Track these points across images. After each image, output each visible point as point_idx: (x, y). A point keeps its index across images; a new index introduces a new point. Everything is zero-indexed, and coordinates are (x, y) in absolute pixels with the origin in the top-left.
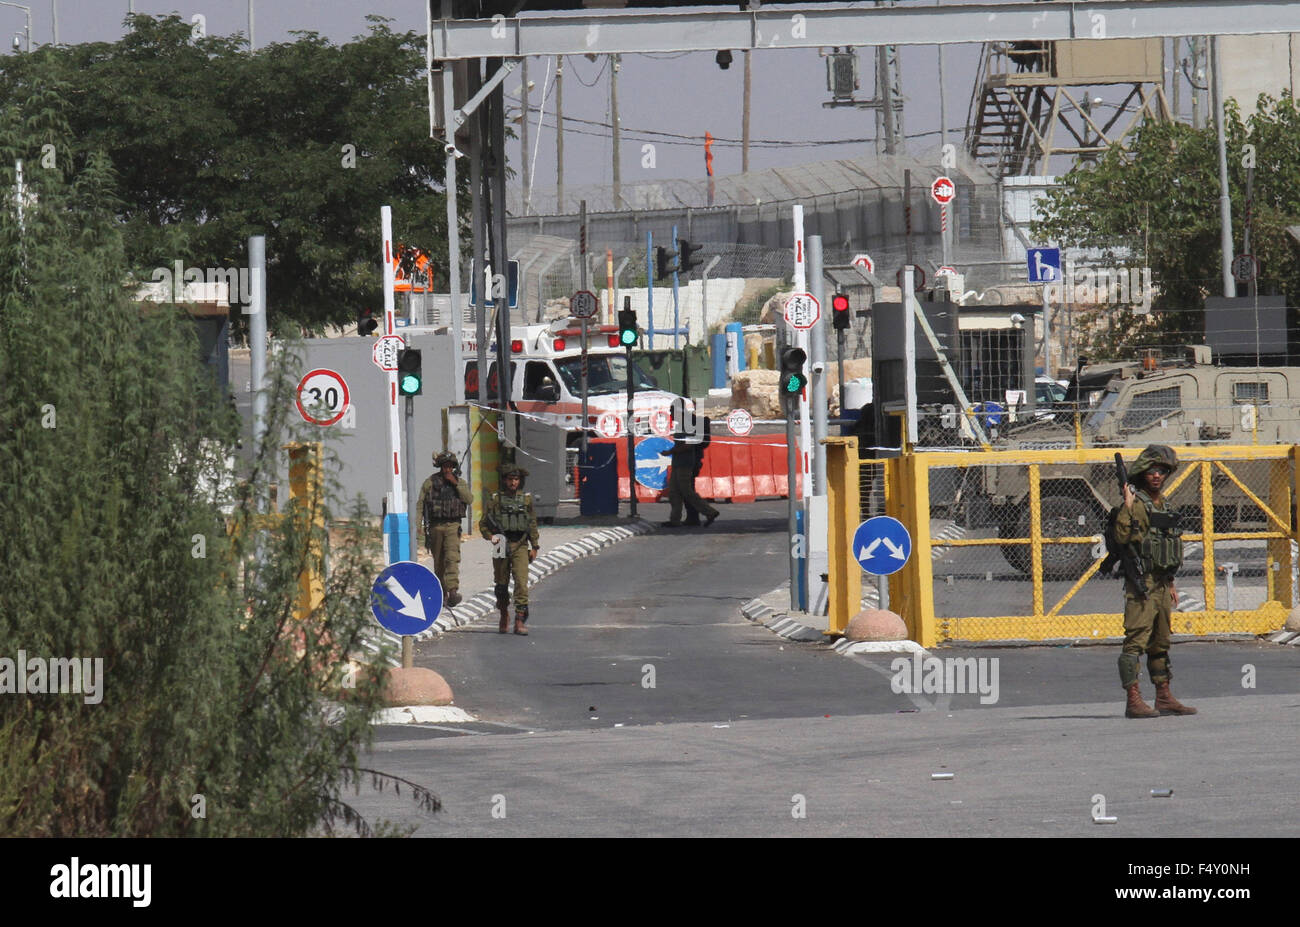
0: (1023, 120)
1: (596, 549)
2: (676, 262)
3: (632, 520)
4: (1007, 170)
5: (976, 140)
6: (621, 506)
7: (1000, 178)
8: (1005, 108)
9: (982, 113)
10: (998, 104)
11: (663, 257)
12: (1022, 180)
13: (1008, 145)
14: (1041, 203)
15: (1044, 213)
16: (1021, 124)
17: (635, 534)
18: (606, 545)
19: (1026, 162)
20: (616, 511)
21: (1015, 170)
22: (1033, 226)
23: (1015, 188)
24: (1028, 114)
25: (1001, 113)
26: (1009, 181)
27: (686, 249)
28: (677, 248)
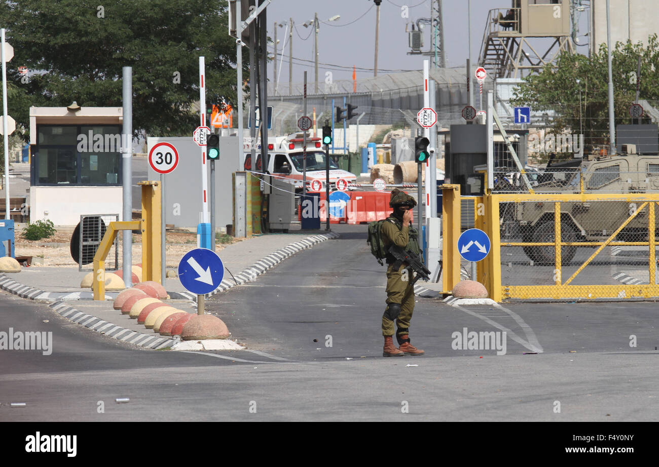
0: (505, 52)
1: (310, 245)
2: (345, 114)
3: (328, 231)
4: (497, 76)
5: (484, 61)
6: (321, 225)
7: (495, 79)
8: (497, 47)
9: (487, 49)
10: (494, 45)
11: (339, 111)
12: (504, 80)
13: (498, 64)
14: (515, 90)
15: (516, 94)
16: (504, 55)
17: (329, 239)
18: (315, 244)
19: (507, 72)
20: (319, 227)
21: (501, 76)
22: (511, 101)
23: (501, 84)
24: (508, 50)
25: (495, 49)
26: (499, 80)
27: (350, 108)
28: (346, 108)
